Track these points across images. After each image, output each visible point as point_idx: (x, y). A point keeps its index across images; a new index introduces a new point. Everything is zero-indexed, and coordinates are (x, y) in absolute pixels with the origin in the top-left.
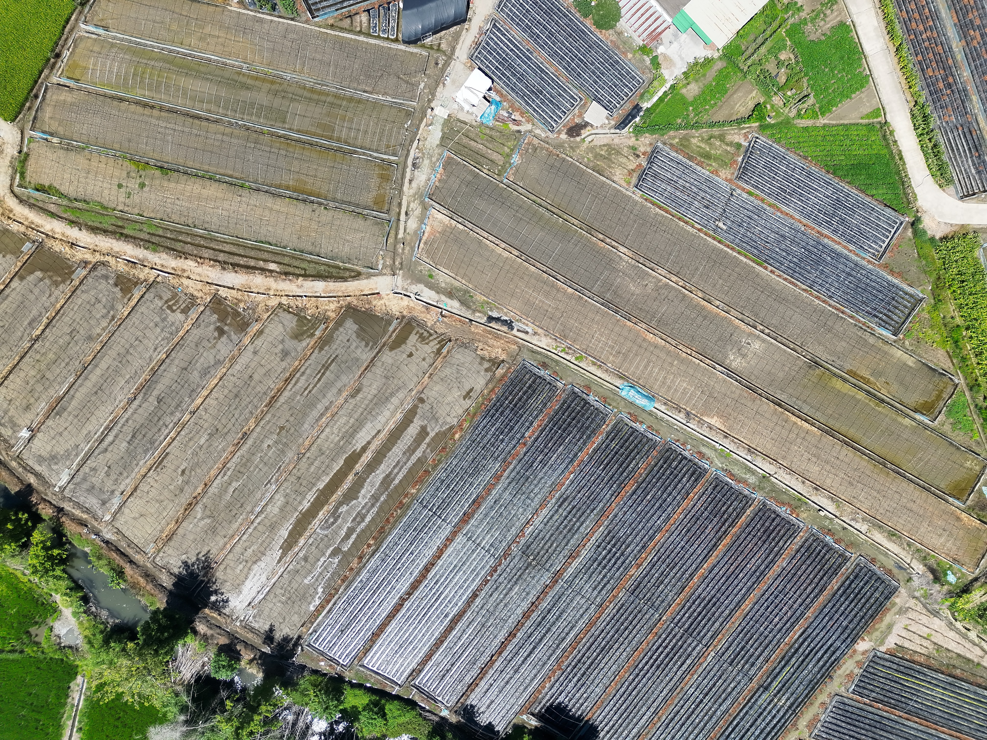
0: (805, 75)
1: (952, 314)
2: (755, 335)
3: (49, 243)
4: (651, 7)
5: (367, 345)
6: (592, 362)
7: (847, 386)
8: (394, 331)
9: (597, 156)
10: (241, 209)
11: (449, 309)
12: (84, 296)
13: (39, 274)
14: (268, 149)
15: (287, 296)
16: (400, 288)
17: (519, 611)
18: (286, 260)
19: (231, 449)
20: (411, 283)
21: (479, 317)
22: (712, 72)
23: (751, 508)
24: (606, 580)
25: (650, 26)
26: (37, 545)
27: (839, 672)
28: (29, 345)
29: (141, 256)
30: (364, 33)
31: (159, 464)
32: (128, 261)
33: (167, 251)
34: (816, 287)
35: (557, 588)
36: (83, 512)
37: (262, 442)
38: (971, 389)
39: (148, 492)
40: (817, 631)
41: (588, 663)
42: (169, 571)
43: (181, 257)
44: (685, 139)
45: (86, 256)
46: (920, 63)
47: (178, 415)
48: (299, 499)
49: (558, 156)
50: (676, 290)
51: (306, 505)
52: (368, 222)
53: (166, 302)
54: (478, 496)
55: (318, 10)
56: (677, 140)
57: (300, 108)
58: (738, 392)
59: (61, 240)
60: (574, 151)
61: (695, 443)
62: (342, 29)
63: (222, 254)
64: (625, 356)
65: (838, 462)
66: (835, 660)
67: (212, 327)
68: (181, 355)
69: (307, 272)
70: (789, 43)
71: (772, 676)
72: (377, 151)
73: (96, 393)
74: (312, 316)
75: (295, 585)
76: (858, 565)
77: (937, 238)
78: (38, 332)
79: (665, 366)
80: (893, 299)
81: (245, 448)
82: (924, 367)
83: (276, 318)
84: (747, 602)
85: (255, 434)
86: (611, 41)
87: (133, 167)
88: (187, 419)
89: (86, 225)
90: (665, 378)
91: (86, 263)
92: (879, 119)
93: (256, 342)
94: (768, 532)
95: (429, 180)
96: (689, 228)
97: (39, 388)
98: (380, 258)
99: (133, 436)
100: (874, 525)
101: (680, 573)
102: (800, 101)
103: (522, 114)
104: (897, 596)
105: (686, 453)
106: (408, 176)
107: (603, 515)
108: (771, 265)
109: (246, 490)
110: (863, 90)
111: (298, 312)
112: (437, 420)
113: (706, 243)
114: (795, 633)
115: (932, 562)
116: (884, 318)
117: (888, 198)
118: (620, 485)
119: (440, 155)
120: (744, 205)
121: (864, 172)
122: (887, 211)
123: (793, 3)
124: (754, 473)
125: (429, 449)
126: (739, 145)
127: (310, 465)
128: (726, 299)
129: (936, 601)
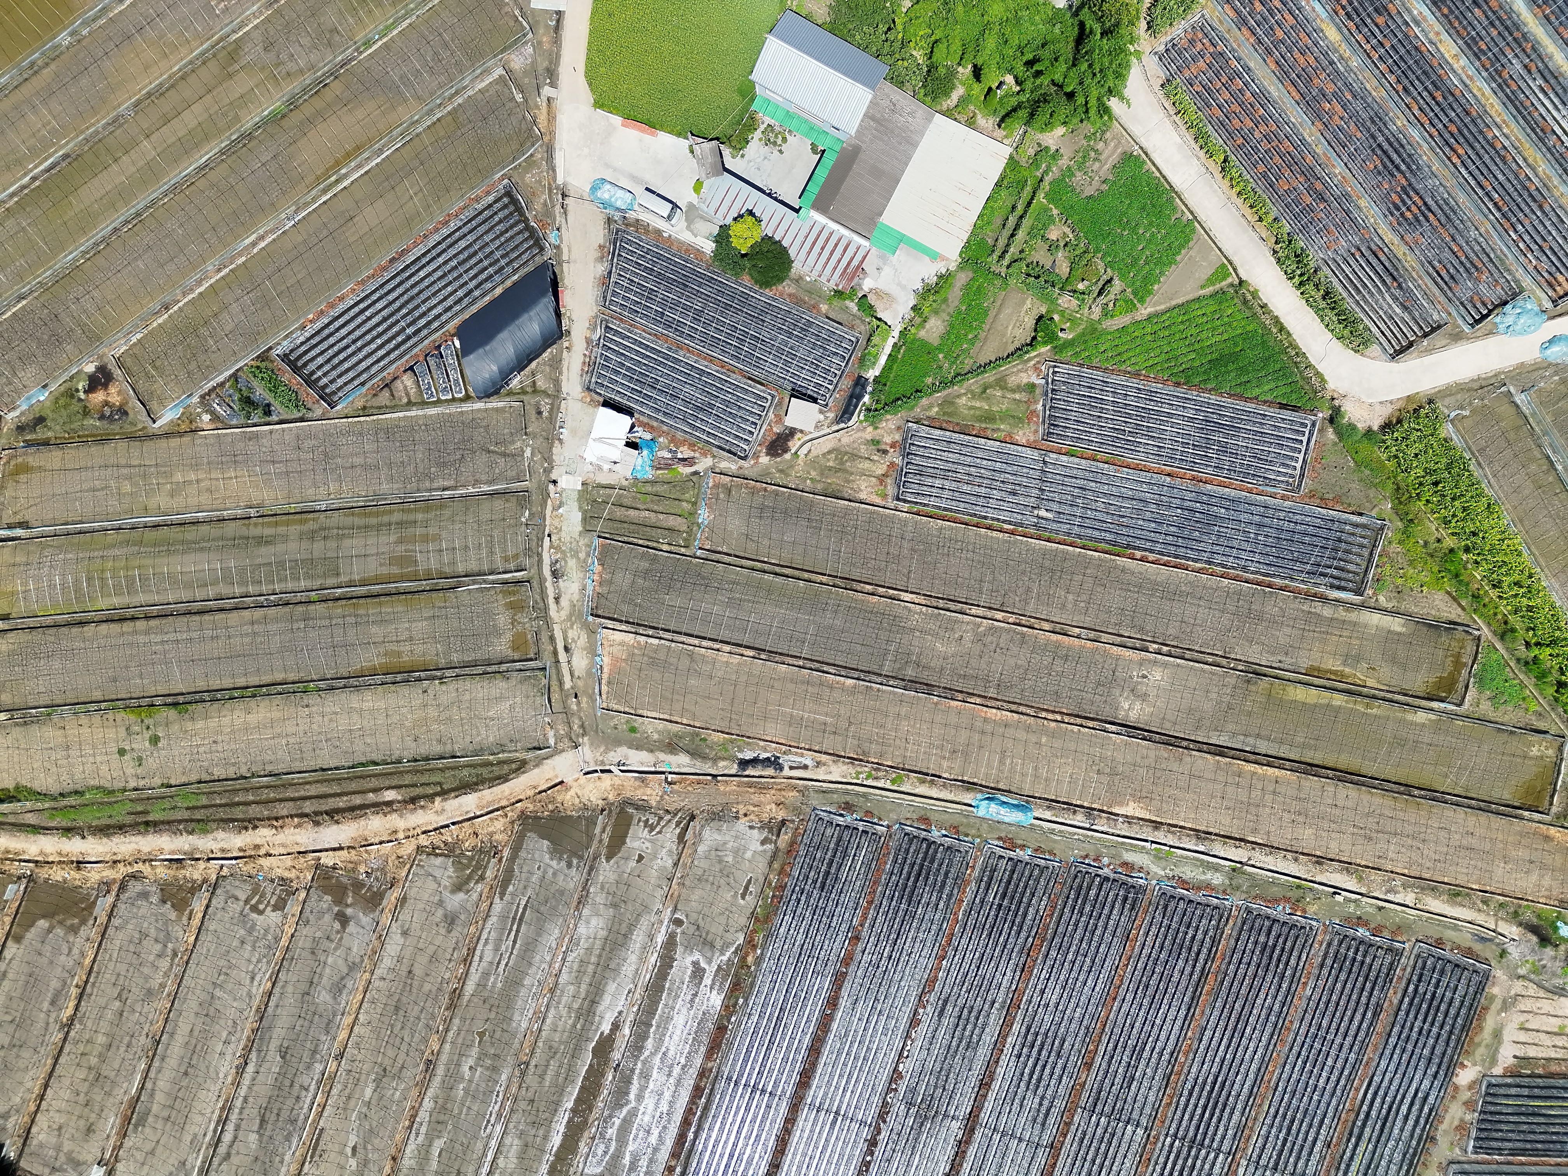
0: (1096, 252)
1: (1437, 535)
2: (1149, 661)
3: (43, 873)
4: (831, 234)
5: (569, 865)
6: (919, 779)
7: (1313, 691)
8: (603, 831)
9: (824, 471)
10: (315, 726)
11: (677, 770)
12: (121, 935)
13: (43, 924)
14: (327, 622)
15: (424, 832)
16: (592, 763)
18: (408, 779)
19: (414, 1092)
20: (606, 752)
21: (726, 767)
22: (955, 294)
23: (1231, 922)
24: (1046, 1103)
25: (839, 261)
27: (1443, 1127)
28: (61, 1036)
29: (187, 847)
30: (415, 404)
31: (315, 1149)
32: (170, 860)
33: (222, 825)
34: (1220, 559)
35: (978, 1136)
37: (458, 1065)
38: (1502, 637)
40: (1388, 1076)
43: (246, 828)
44: (948, 402)
45: (104, 874)
46: (1265, 176)
47: (319, 1067)
48: (541, 1132)
49: (765, 490)
50: (1008, 631)
51: (556, 1140)
52: (513, 681)
53: (247, 902)
54: (811, 1041)
55: (334, 393)
56: (936, 409)
57: (354, 544)
58: (1152, 754)
59: (60, 862)
60: (787, 475)
61: (1113, 851)
62: (382, 409)
63: (308, 803)
64: (966, 754)
65: (1338, 812)
66: (1431, 1110)
67: (327, 918)
68: (294, 975)
69: (445, 787)
71: (1343, 1166)
72: (491, 573)
73: (186, 1074)
74: (473, 849)
76: (1418, 956)
77: (1375, 428)
78: (70, 1011)
79: (1030, 749)
80: (1340, 540)
81: (437, 1081)
82: (1420, 626)
83: (420, 872)
84: (1270, 1068)
85: (444, 1058)
86: (790, 295)
87: (132, 717)
88: (334, 1068)
89: (90, 827)
90: (1036, 769)
91: (108, 884)
92: (1230, 280)
93: (400, 918)
94: (1268, 950)
95: (584, 588)
96: (996, 534)
97: (97, 1096)
98: (548, 728)
99: (263, 1121)
100: (1423, 889)
101: (1155, 1054)
102: (1100, 293)
103: (692, 446)
104: (1493, 984)
105: (1106, 872)
106: (551, 593)
107: (1012, 1007)
108: (1138, 548)
109: (458, 1147)
110: (1191, 244)
111: (451, 850)
112: (712, 946)
113: (1030, 549)
114: (1357, 1090)
115: (1528, 916)
116: (1335, 572)
117: (1281, 393)
118: (1021, 952)
119: (590, 546)
120: (1068, 472)
121: (1231, 367)
122: (1287, 414)
123: (1042, 150)
124: (1216, 868)
125: (715, 992)
126: (1032, 387)
127: (542, 1077)
128: (1088, 622)
129: (1554, 974)
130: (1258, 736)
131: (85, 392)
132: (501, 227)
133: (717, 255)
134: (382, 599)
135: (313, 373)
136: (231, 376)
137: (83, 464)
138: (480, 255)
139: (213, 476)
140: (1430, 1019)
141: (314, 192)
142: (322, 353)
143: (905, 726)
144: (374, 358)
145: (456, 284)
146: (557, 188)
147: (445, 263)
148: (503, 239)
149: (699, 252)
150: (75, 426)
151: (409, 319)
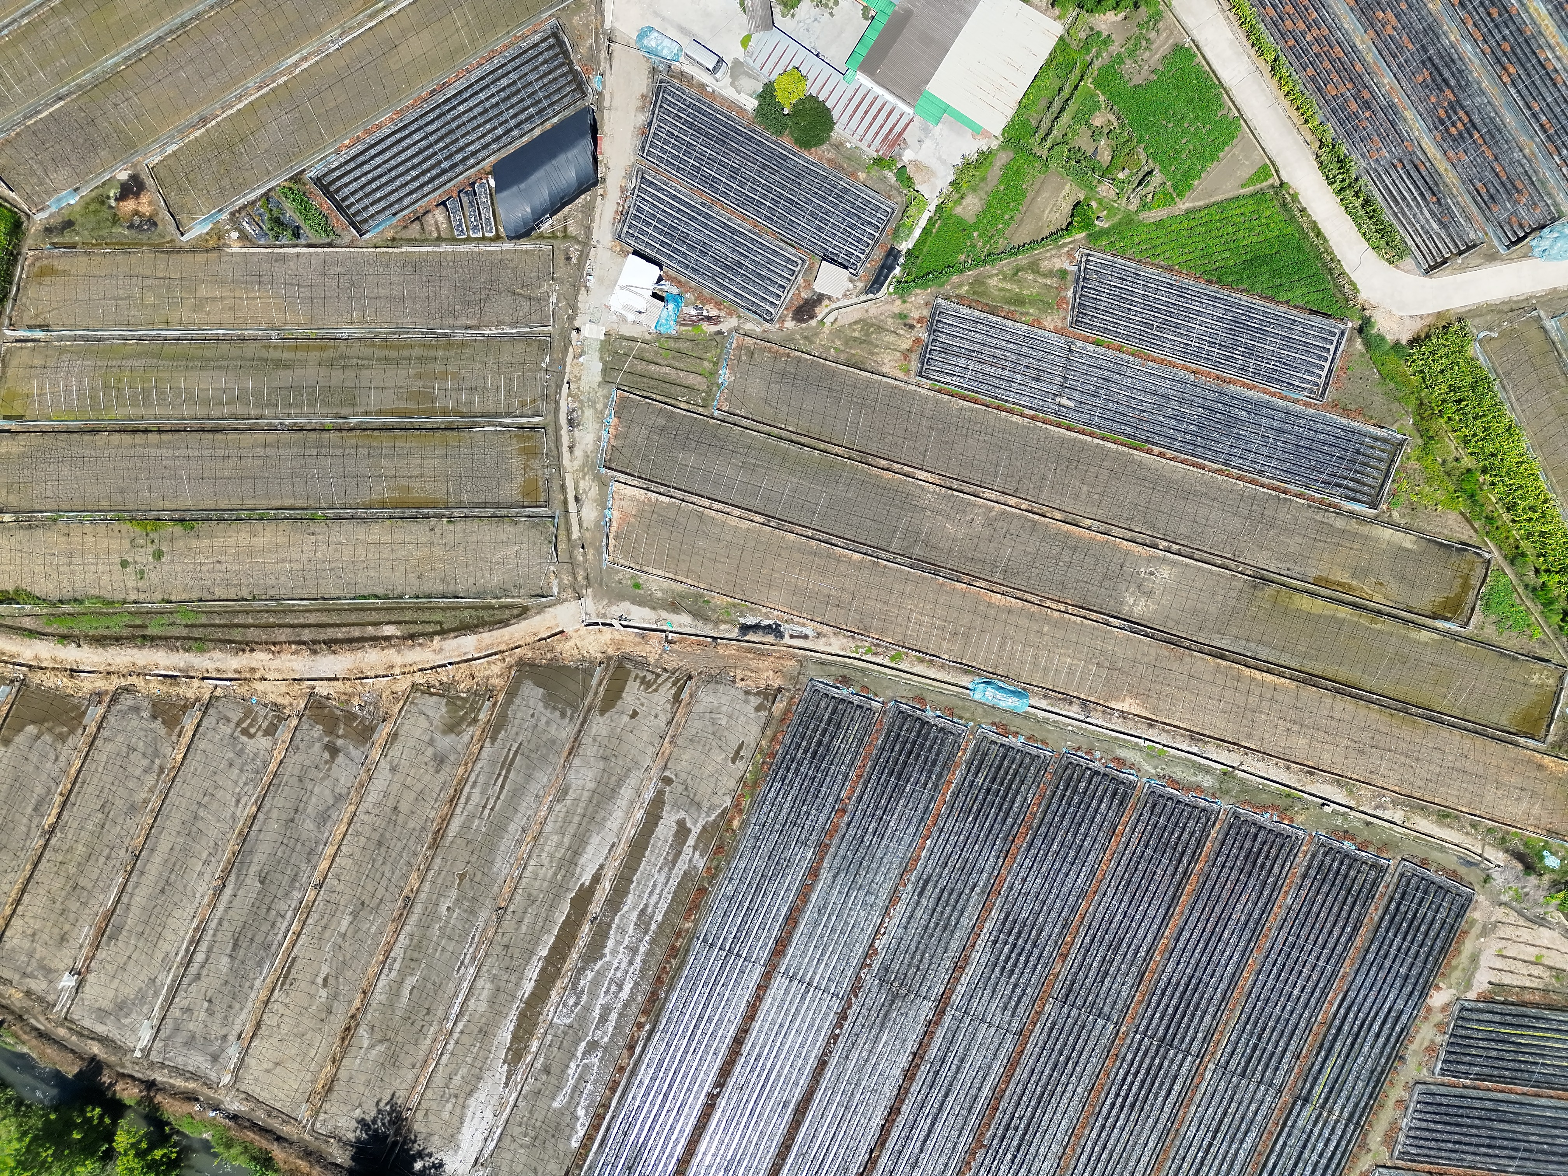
0: (1139, 142)
1: (1455, 454)
2: (1158, 558)
3: (36, 678)
4: (876, 98)
5: (563, 715)
6: (917, 658)
7: (1319, 602)
8: (600, 684)
9: (849, 341)
10: (319, 555)
11: (678, 630)
12: (110, 747)
13: (31, 729)
14: (339, 452)
15: (421, 670)
16: (594, 615)
17: (897, 1072)
18: (408, 616)
19: (391, 927)
20: (608, 605)
21: (727, 631)
22: (994, 172)
23: (1217, 826)
24: (1018, 991)
25: (881, 127)
26: (126, 1154)
27: (1413, 1047)
28: (42, 842)
29: (182, 665)
30: (444, 240)
31: (286, 977)
32: (165, 676)
33: (219, 645)
34: (1235, 461)
35: (948, 1019)
36: (187, 1080)
37: (436, 905)
38: (1512, 562)
39: (278, 1026)
40: (1363, 992)
41: (1022, 1126)
42: (340, 1140)
43: (243, 650)
44: (979, 281)
45: (97, 684)
46: (1313, 80)
47: (297, 895)
48: (513, 979)
49: (788, 355)
50: (1020, 517)
51: (528, 987)
52: (521, 527)
53: (238, 724)
54: (791, 909)
55: (365, 221)
56: (966, 288)
57: (372, 377)
58: (1153, 651)
59: (53, 669)
60: (811, 342)
61: (1106, 745)
62: (410, 242)
63: (307, 631)
64: (967, 637)
65: (1334, 724)
66: (1402, 1030)
67: (318, 745)
68: (279, 802)
69: (445, 626)
70: (1102, 98)
71: (1310, 1079)
72: (508, 415)
73: (163, 891)
74: (468, 691)
75: (539, 1115)
76: (1402, 875)
77: (1404, 342)
78: (52, 819)
79: (1032, 636)
80: (1358, 452)
81: (414, 918)
82: (1432, 545)
83: (414, 709)
84: (1245, 974)
85: (423, 896)
86: (829, 160)
87: (138, 530)
88: (312, 898)
89: (86, 636)
90: (1035, 657)
91: (100, 695)
92: (1271, 181)
93: (390, 753)
94: (1252, 856)
95: (599, 440)
96: (1015, 418)
97: (73, 904)
98: (552, 576)
99: (235, 945)
100: (1412, 807)
101: (1131, 952)
102: (1140, 184)
103: (718, 305)
104: (1475, 909)
105: (1096, 765)
106: (565, 441)
107: (991, 891)
108: (1157, 444)
109: (429, 985)
110: (1235, 141)
111: (445, 691)
112: (699, 805)
113: (1048, 436)
114: (1331, 1004)
115: (1515, 843)
116: (1351, 484)
117: (1313, 298)
118: (1005, 839)
119: (607, 398)
120: (1093, 362)
121: (1265, 268)
122: (1317, 320)
123: (1094, 35)
124: (1207, 771)
125: (697, 854)
126: (1063, 273)
127: (520, 922)
128: (1100, 514)
129: (1536, 903)
130: (1260, 642)
131: (116, 199)
132: (544, 68)
133: (760, 112)
134: (398, 433)
135: (344, 199)
136: (262, 196)
137: (108, 272)
138: (523, 94)
139: (237, 294)
140: (1409, 938)
141: (361, 16)
142: (356, 180)
143: (908, 604)
144: (407, 189)
145: (496, 122)
146: (604, 33)
147: (487, 99)
148: (545, 81)
149: (741, 109)
150: (104, 233)
151: (446, 153)
